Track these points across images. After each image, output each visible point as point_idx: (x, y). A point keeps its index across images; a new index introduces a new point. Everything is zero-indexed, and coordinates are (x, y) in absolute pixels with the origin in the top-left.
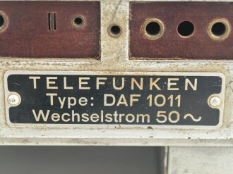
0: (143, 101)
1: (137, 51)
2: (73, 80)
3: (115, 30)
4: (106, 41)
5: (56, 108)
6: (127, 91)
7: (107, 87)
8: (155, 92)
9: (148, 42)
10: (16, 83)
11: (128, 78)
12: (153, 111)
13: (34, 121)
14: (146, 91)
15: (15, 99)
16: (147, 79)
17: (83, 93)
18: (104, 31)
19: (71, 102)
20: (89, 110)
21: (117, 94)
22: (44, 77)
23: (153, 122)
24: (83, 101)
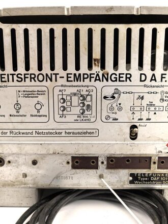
0: (160, 179)
1: (159, 168)
2: (144, 174)
3: (155, 163)
4: (152, 165)
5: (140, 181)
6: (156, 177)
7: (152, 176)
8: (163, 177)
10: (132, 175)
11: (157, 174)
12: (162, 181)
13: (134, 183)
14: (161, 177)
15: (131, 178)
16: (161, 174)
17: (147, 177)
18: (152, 163)
19: (144, 179)
20: (147, 181)
21: (154, 177)
22: (138, 174)
23: (162, 184)
24: (146, 179)
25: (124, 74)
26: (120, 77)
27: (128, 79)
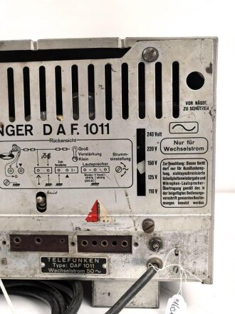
0: (82, 266)
1: (80, 250)
2: (61, 259)
3: (73, 244)
4: (70, 247)
5: (56, 268)
6: (77, 263)
7: (71, 261)
8: (86, 263)
9: (84, 247)
10: (44, 260)
11: (77, 259)
12: (86, 269)
13: (48, 272)
14: (83, 263)
15: (43, 264)
16: (83, 259)
17: (64, 263)
18: (69, 244)
19: (60, 266)
20: (65, 268)
21: (74, 264)
22: (52, 258)
23: (86, 272)
24: (64, 266)
25: (22, 126)
26: (18, 130)
27: (28, 132)
